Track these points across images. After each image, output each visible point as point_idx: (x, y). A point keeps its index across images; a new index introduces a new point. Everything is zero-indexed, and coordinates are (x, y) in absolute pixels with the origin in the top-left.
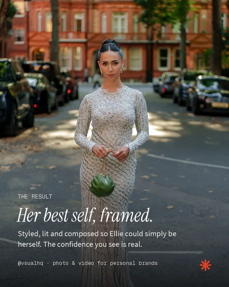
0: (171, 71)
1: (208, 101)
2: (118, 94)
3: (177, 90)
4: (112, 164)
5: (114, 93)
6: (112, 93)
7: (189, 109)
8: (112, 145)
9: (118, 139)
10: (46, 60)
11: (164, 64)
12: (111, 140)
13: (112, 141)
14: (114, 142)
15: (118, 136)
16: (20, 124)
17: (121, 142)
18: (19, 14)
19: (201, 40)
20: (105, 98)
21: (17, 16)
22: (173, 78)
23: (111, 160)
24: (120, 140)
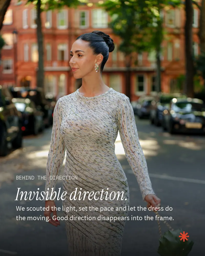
0: (148, 95)
1: (182, 122)
2: (94, 99)
3: (153, 113)
4: (90, 187)
5: (90, 98)
6: (87, 98)
7: (165, 130)
8: (84, 163)
9: (91, 156)
10: (33, 86)
11: (141, 89)
12: (82, 157)
13: (84, 159)
14: (86, 160)
15: (90, 153)
16: (9, 145)
17: (96, 159)
18: (7, 45)
19: (175, 66)
20: (78, 104)
21: (5, 48)
22: (150, 102)
23: (88, 182)
24: (94, 157)
